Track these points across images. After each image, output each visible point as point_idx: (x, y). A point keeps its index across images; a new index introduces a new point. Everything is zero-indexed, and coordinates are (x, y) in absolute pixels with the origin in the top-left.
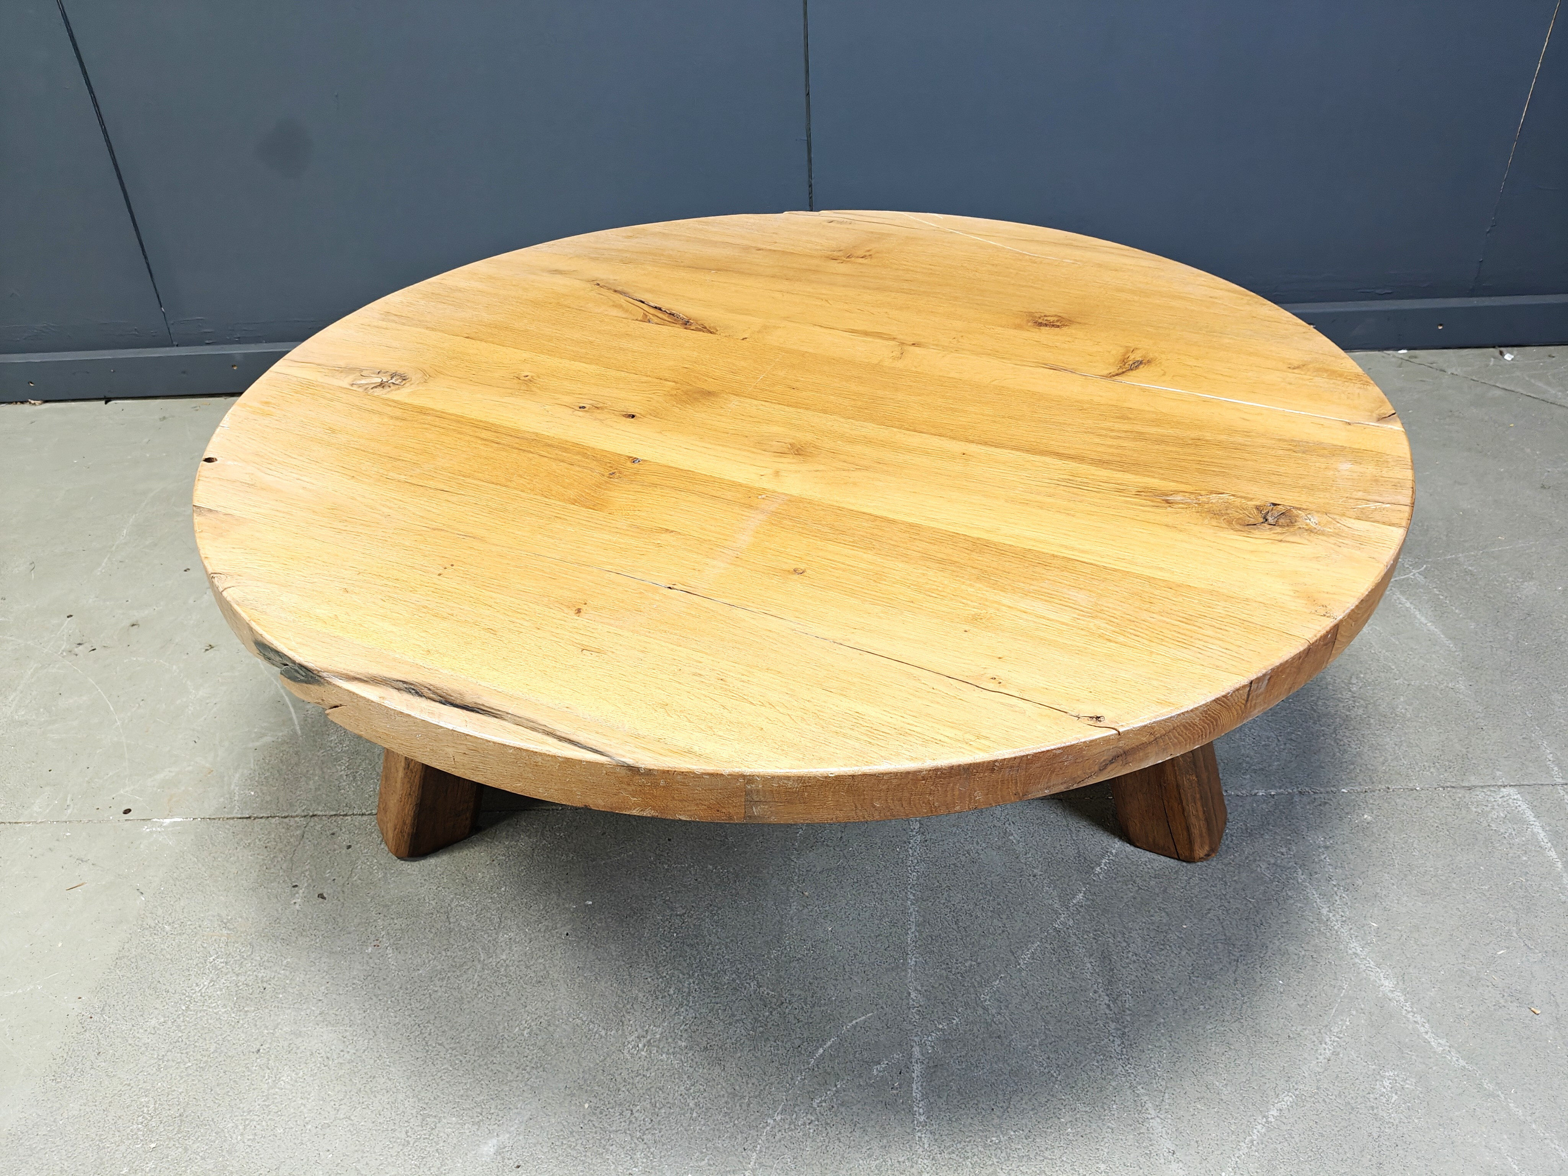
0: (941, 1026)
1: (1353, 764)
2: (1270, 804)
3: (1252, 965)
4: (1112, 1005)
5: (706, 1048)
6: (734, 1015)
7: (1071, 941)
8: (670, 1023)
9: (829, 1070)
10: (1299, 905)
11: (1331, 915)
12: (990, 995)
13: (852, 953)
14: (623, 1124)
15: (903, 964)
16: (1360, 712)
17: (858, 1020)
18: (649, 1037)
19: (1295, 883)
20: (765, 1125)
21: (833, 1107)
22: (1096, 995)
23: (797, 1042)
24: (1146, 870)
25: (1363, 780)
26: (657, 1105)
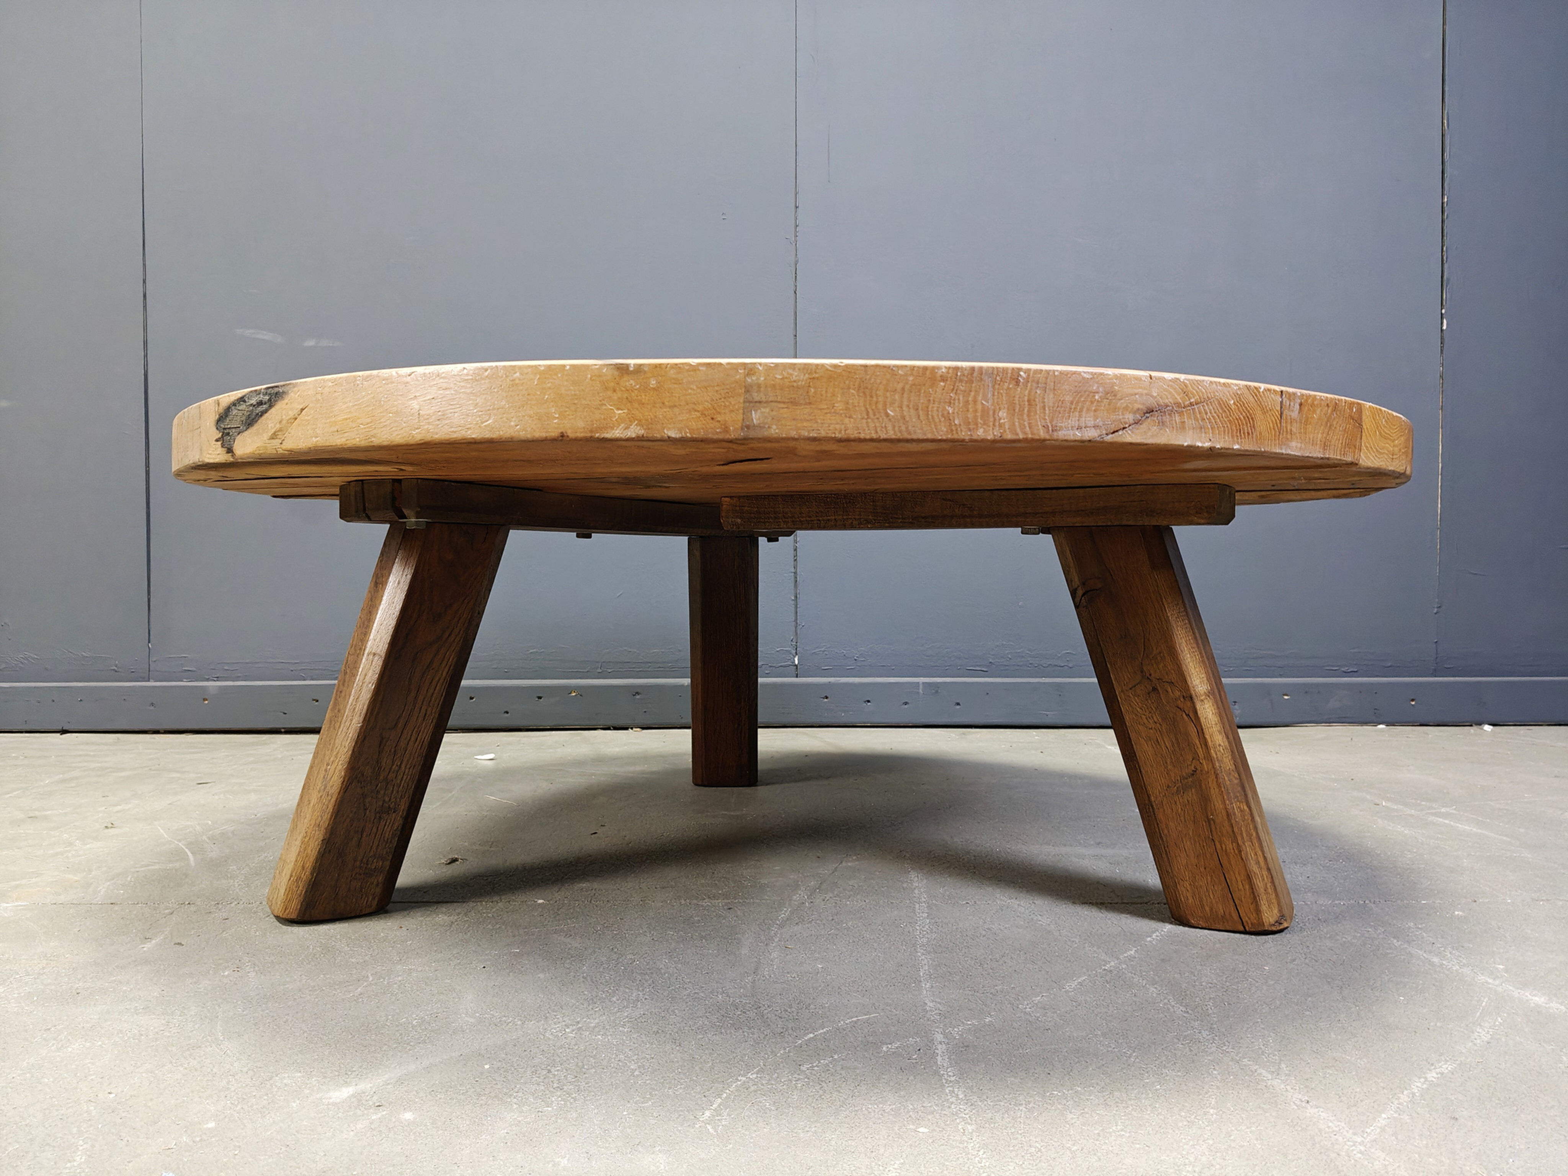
0: (969, 1023)
1: (1428, 889)
3: (1361, 989)
4: (1190, 1012)
5: (656, 1033)
6: (694, 1013)
7: (1127, 976)
8: (609, 1017)
9: (822, 1047)
10: (1402, 957)
11: (1444, 962)
12: (1030, 1006)
14: (535, 1078)
15: (916, 987)
16: (1422, 866)
17: (859, 1018)
18: (579, 1026)
19: (1392, 946)
20: (734, 1081)
21: (828, 1070)
22: (1169, 1006)
23: (779, 1030)
25: (1443, 897)
26: (585, 1067)
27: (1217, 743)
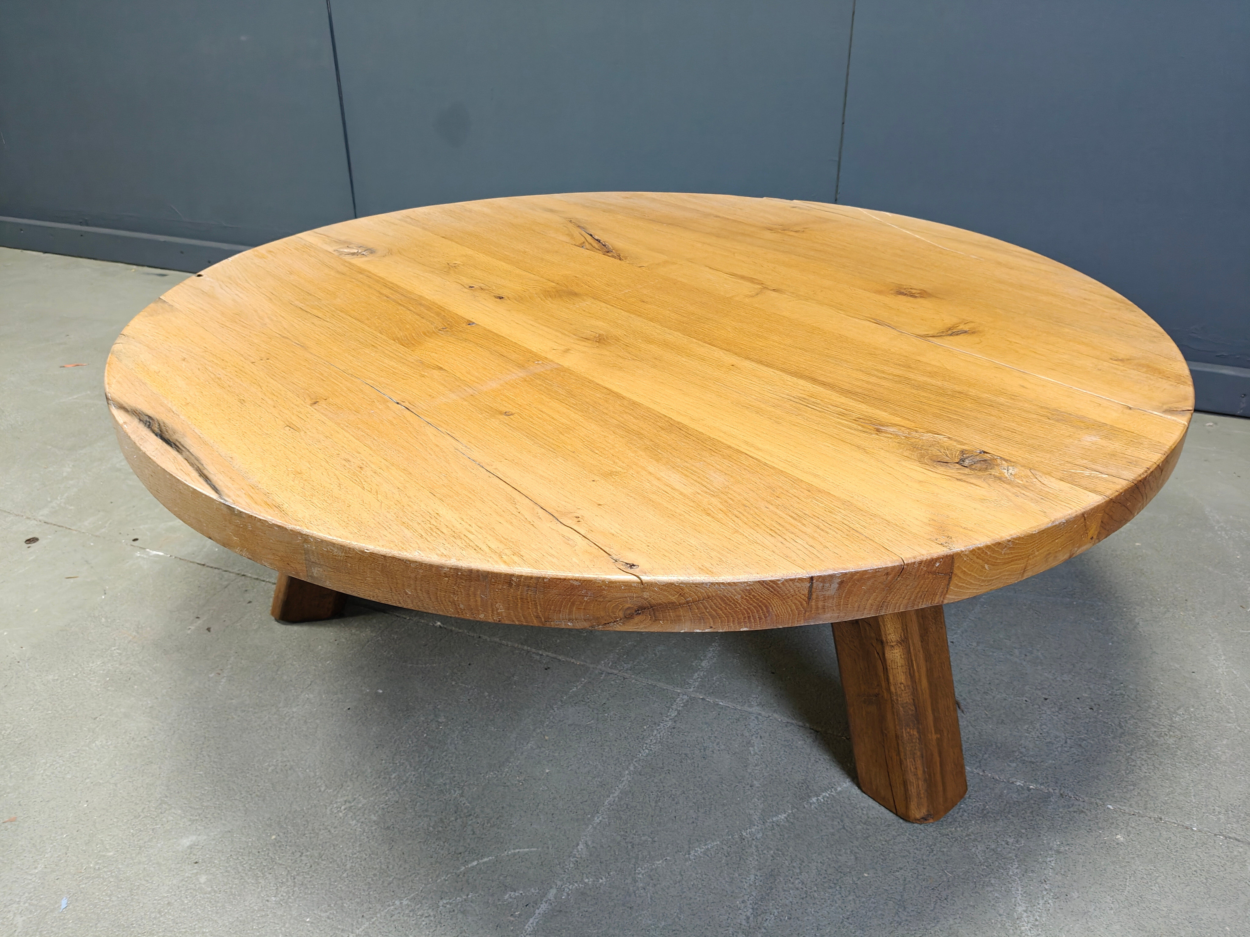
0: (586, 880)
1: (1134, 785)
2: (1023, 796)
3: (913, 932)
4: (751, 919)
5: (388, 828)
6: (427, 810)
7: (749, 851)
8: (375, 799)
9: (471, 880)
10: (996, 895)
11: (1025, 914)
12: (646, 871)
13: (552, 796)
14: (289, 861)
15: (589, 819)
16: (1171, 741)
17: (522, 850)
18: (353, 804)
19: (1005, 874)
20: (391, 904)
21: (454, 911)
22: (743, 905)
23: (461, 849)
24: (860, 814)
25: (1136, 803)
26: (323, 857)
27: (899, 682)
